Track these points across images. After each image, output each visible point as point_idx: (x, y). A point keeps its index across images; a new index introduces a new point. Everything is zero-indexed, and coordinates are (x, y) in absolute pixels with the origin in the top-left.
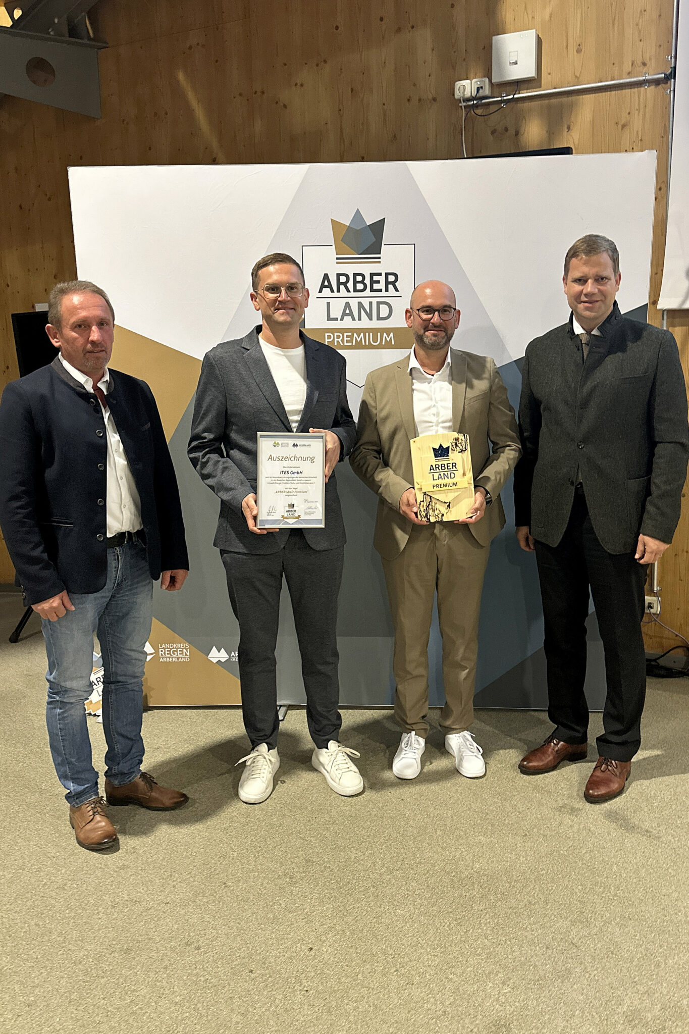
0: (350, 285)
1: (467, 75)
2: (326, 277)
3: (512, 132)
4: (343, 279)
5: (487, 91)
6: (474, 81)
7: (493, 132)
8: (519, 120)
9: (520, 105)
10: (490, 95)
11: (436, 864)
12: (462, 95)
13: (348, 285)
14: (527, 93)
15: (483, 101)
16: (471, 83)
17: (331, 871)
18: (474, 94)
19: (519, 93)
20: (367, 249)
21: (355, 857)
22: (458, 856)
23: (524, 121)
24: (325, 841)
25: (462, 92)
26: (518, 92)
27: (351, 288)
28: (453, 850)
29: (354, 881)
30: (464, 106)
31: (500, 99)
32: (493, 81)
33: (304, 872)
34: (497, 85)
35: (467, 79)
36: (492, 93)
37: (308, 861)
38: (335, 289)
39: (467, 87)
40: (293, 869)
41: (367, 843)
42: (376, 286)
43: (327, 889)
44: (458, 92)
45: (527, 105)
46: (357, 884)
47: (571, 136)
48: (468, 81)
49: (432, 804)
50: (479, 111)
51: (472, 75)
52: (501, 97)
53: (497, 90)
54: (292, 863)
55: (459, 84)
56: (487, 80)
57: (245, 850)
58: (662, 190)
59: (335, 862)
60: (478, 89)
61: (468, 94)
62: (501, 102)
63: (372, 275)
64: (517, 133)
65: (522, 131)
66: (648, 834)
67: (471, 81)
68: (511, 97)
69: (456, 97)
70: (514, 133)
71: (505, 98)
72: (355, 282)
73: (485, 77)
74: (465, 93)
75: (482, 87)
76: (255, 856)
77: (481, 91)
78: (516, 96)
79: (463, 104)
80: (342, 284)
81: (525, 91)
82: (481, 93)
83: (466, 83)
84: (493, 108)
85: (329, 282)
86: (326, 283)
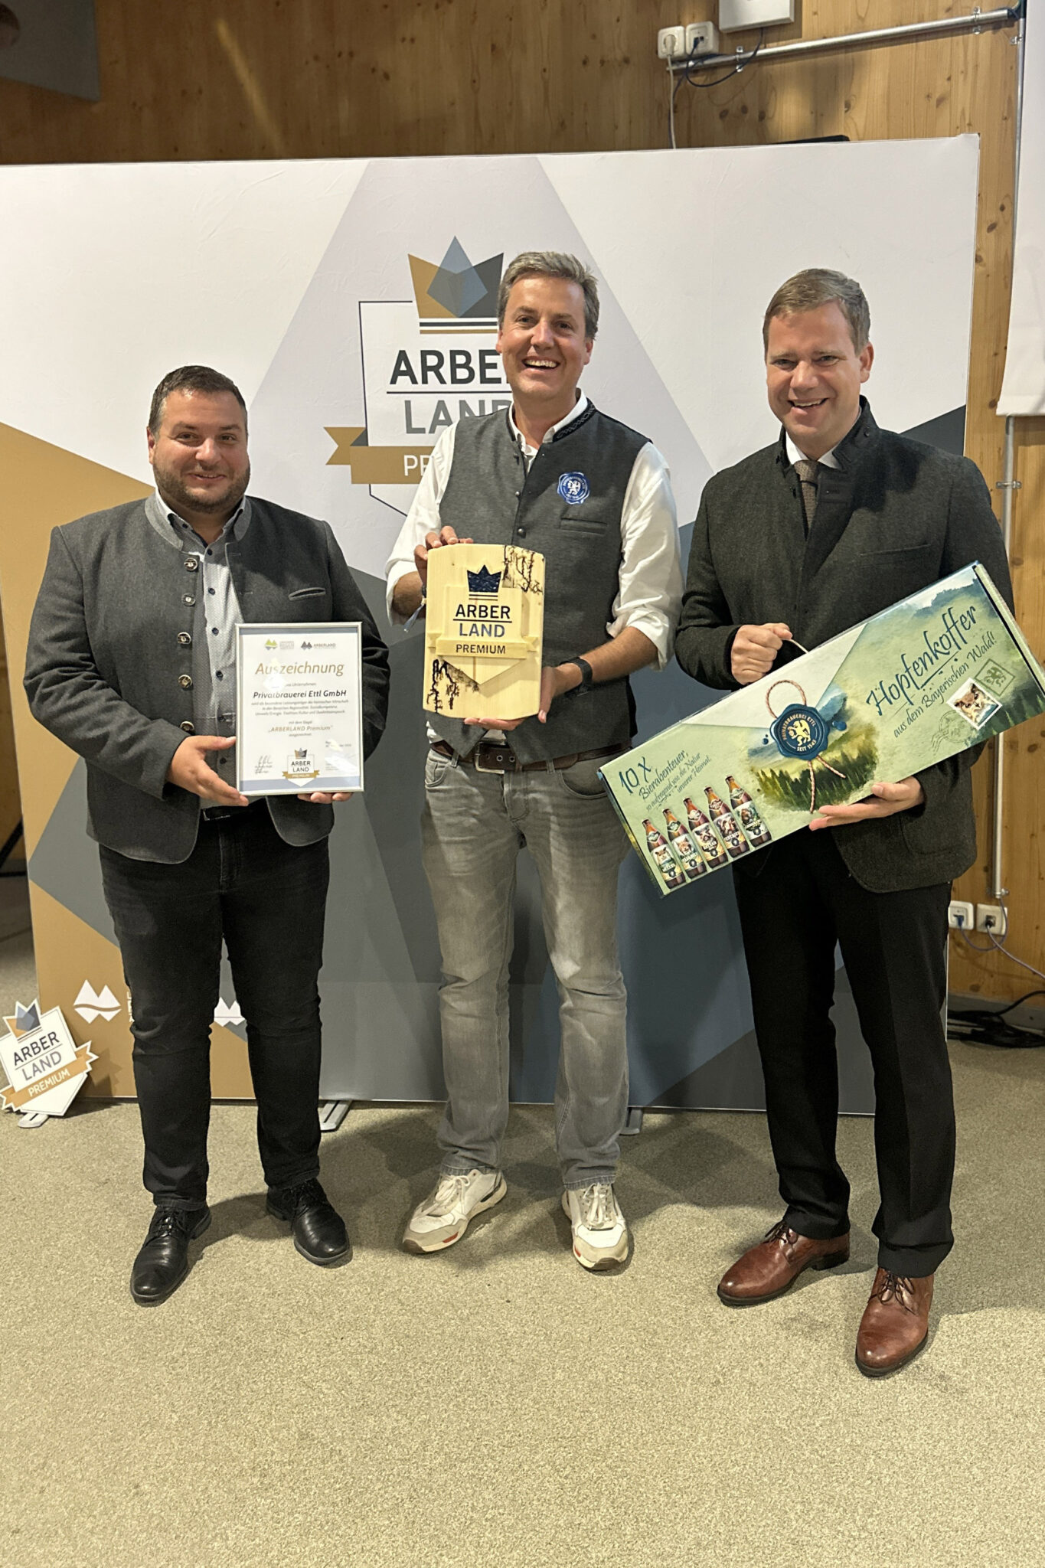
0: (445, 370)
1: (679, 17)
2: (402, 356)
3: (754, 113)
4: (432, 361)
5: (710, 45)
6: (689, 27)
7: (723, 115)
8: (766, 92)
9: (768, 68)
10: (716, 50)
11: (539, 1449)
12: (670, 52)
13: (441, 370)
14: (778, 46)
15: (707, 62)
16: (685, 32)
17: (341, 1460)
18: (689, 50)
19: (765, 47)
20: (473, 308)
21: (394, 1429)
22: (583, 1430)
23: (773, 94)
24: (347, 1391)
25: (669, 45)
26: (763, 46)
27: (447, 376)
28: (577, 1414)
29: (380, 1485)
30: (674, 71)
31: (734, 57)
32: (720, 28)
33: (290, 1463)
34: (728, 34)
35: (679, 24)
36: (721, 46)
37: (303, 1436)
38: (419, 377)
39: (677, 38)
40: (273, 1454)
41: (423, 1396)
42: (490, 373)
43: (323, 1504)
44: (663, 46)
45: (777, 67)
46: (382, 1492)
47: (853, 119)
48: (680, 28)
49: (560, 1311)
50: (699, 79)
51: (687, 18)
52: (736, 53)
53: (728, 42)
54: (274, 1439)
55: (665, 33)
56: (710, 25)
57: (196, 1410)
58: (1005, 211)
59: (352, 1440)
60: (696, 42)
61: (679, 50)
62: (735, 63)
63: (483, 353)
64: (762, 116)
65: (770, 114)
66: (944, 1384)
67: (685, 27)
68: (751, 54)
69: (661, 55)
70: (757, 118)
71: (742, 56)
72: (454, 366)
73: (708, 20)
74: (675, 48)
75: (702, 38)
76: (210, 1423)
77: (701, 44)
78: (760, 52)
79: (671, 68)
80: (431, 368)
81: (775, 44)
82: (702, 48)
83: (676, 31)
84: (722, 73)
85: (408, 365)
86: (403, 368)
